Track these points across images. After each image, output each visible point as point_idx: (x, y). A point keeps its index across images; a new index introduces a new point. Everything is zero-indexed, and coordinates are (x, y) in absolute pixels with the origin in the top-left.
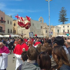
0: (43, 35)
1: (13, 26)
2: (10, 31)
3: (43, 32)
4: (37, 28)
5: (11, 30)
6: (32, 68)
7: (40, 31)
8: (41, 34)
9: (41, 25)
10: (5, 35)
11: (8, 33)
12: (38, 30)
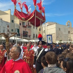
0: (71, 41)
1: (39, 31)
2: (35, 36)
3: (70, 37)
4: (64, 33)
5: (37, 35)
6: (56, 71)
7: (68, 36)
8: (69, 39)
9: (69, 30)
10: (31, 39)
11: (34, 37)
12: (65, 35)
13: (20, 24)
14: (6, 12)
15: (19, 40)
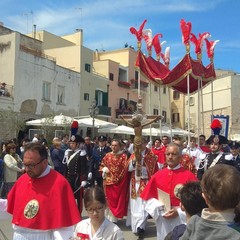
1: (172, 100)
5: (164, 113)
13: (111, 77)
14: (68, 38)
15: (107, 127)
